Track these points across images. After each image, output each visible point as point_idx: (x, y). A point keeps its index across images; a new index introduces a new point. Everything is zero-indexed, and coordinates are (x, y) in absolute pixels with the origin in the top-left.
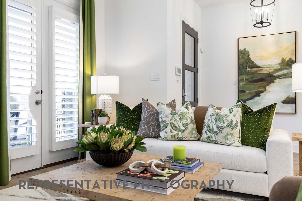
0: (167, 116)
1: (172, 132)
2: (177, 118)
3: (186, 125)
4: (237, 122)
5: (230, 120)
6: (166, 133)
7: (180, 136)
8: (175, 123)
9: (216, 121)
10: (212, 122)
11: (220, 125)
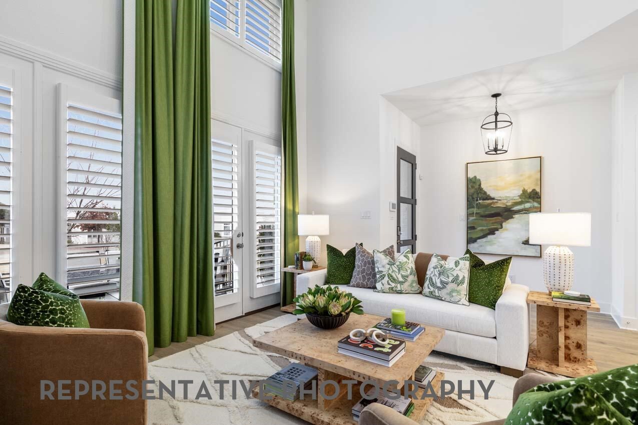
0: (383, 267)
1: (389, 284)
2: (394, 269)
3: (405, 277)
4: (464, 277)
5: (455, 275)
6: (383, 285)
7: (399, 288)
8: (393, 274)
9: (440, 274)
10: (435, 275)
11: (444, 279)
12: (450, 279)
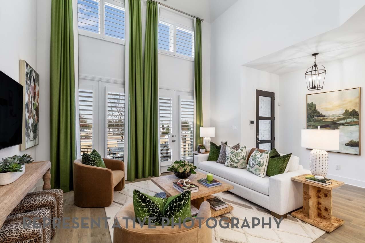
0: (229, 154)
1: (230, 163)
2: (233, 156)
3: (238, 160)
4: (264, 162)
5: (259, 161)
6: (228, 163)
7: (235, 165)
8: (232, 158)
9: (252, 160)
11: (253, 163)
12: (257, 162)
